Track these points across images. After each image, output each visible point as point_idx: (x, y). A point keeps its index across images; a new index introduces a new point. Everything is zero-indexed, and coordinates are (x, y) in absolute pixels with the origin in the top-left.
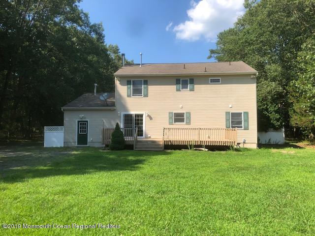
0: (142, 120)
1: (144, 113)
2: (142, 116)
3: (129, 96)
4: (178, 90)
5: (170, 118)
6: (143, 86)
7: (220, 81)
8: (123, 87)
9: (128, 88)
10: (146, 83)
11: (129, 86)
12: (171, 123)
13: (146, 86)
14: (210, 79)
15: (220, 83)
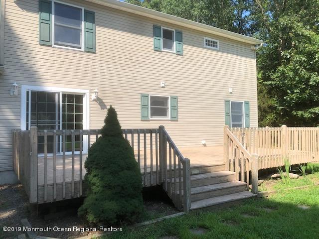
0: (80, 109)
1: (87, 92)
2: (79, 98)
3: (44, 42)
4: (157, 49)
5: (144, 107)
6: (83, 23)
7: (218, 45)
8: (25, 13)
9: (43, 21)
10: (90, 17)
11: (45, 15)
12: (144, 119)
13: (90, 25)
14: (205, 38)
15: (218, 49)
